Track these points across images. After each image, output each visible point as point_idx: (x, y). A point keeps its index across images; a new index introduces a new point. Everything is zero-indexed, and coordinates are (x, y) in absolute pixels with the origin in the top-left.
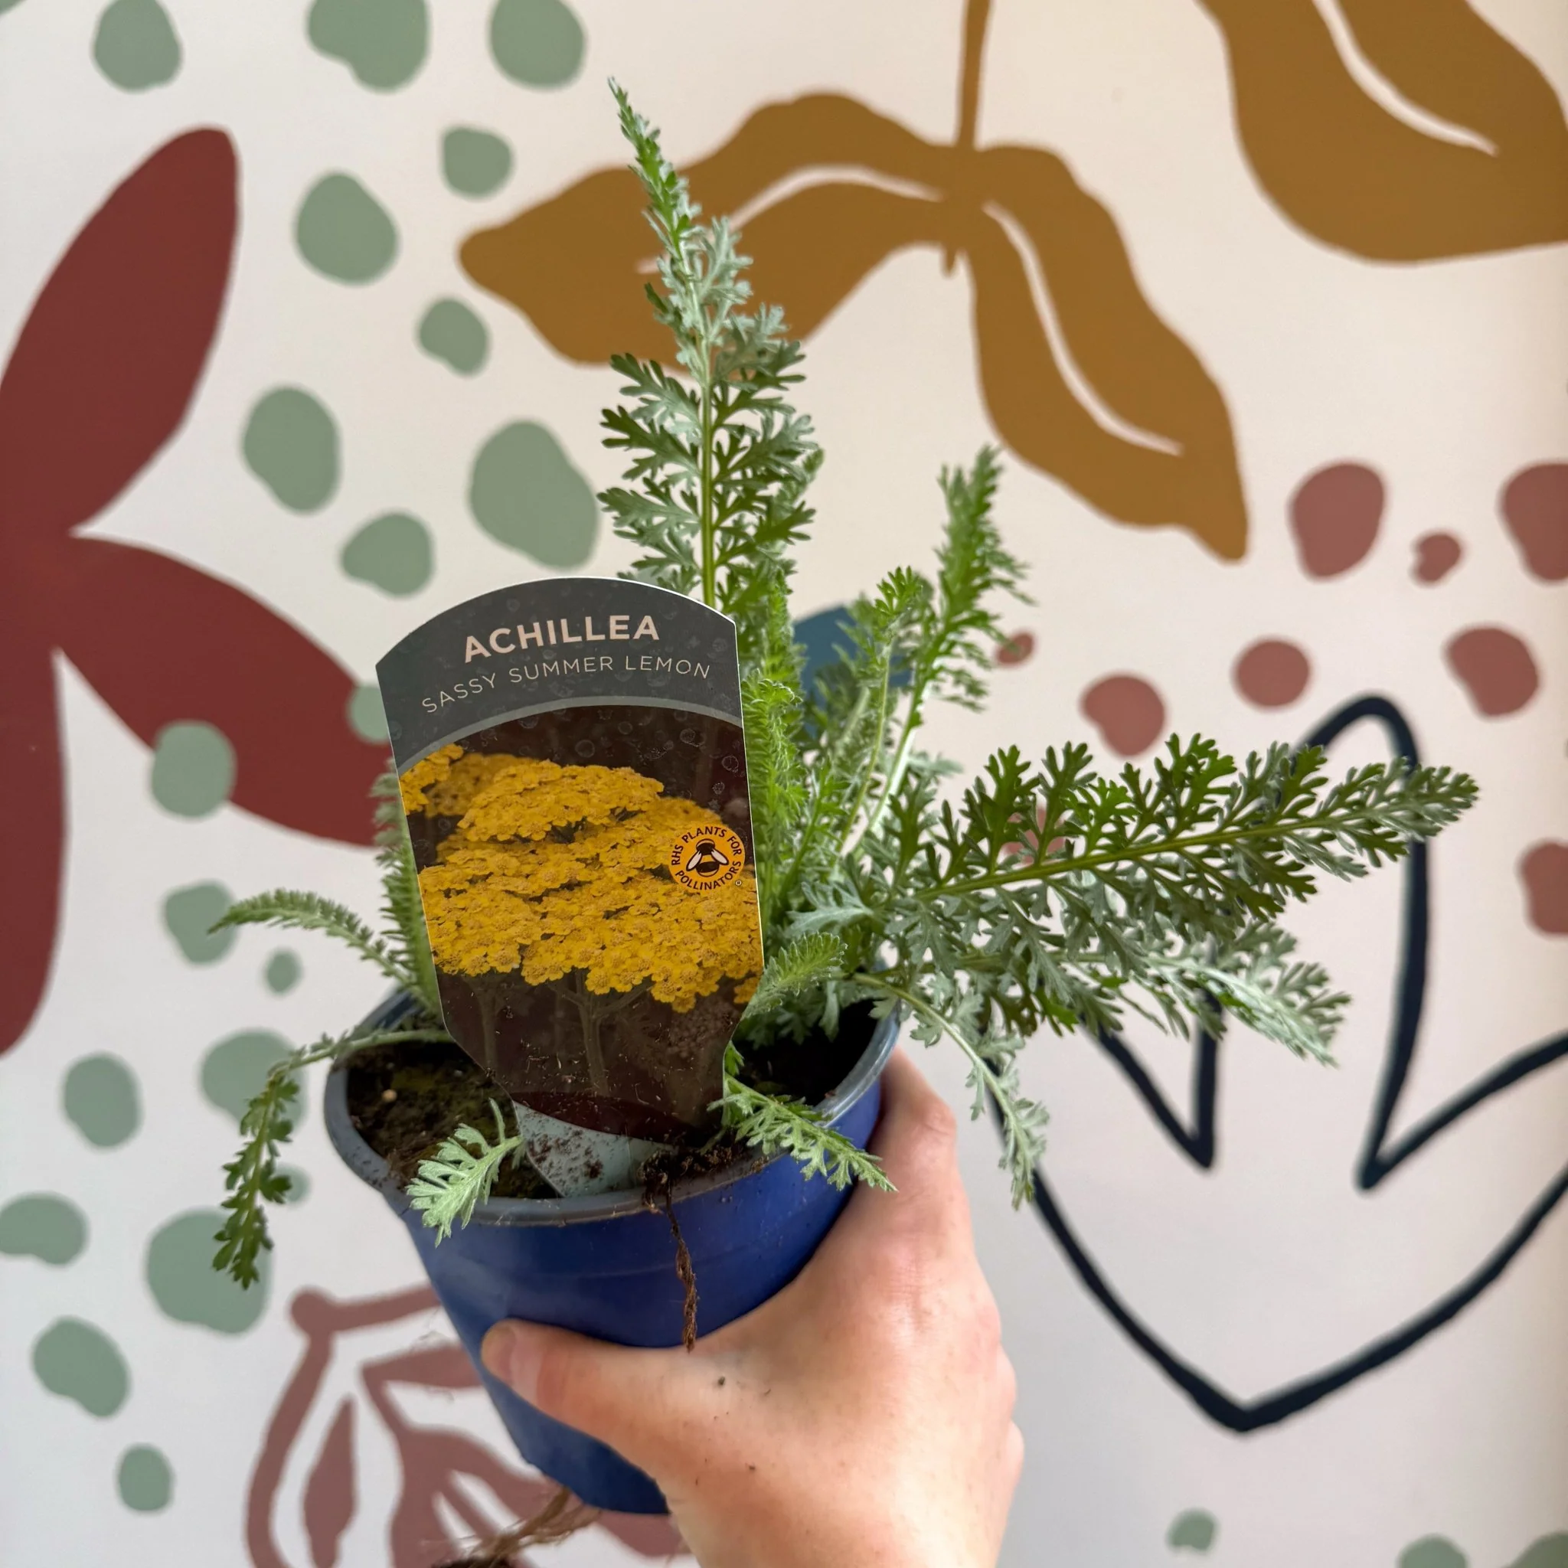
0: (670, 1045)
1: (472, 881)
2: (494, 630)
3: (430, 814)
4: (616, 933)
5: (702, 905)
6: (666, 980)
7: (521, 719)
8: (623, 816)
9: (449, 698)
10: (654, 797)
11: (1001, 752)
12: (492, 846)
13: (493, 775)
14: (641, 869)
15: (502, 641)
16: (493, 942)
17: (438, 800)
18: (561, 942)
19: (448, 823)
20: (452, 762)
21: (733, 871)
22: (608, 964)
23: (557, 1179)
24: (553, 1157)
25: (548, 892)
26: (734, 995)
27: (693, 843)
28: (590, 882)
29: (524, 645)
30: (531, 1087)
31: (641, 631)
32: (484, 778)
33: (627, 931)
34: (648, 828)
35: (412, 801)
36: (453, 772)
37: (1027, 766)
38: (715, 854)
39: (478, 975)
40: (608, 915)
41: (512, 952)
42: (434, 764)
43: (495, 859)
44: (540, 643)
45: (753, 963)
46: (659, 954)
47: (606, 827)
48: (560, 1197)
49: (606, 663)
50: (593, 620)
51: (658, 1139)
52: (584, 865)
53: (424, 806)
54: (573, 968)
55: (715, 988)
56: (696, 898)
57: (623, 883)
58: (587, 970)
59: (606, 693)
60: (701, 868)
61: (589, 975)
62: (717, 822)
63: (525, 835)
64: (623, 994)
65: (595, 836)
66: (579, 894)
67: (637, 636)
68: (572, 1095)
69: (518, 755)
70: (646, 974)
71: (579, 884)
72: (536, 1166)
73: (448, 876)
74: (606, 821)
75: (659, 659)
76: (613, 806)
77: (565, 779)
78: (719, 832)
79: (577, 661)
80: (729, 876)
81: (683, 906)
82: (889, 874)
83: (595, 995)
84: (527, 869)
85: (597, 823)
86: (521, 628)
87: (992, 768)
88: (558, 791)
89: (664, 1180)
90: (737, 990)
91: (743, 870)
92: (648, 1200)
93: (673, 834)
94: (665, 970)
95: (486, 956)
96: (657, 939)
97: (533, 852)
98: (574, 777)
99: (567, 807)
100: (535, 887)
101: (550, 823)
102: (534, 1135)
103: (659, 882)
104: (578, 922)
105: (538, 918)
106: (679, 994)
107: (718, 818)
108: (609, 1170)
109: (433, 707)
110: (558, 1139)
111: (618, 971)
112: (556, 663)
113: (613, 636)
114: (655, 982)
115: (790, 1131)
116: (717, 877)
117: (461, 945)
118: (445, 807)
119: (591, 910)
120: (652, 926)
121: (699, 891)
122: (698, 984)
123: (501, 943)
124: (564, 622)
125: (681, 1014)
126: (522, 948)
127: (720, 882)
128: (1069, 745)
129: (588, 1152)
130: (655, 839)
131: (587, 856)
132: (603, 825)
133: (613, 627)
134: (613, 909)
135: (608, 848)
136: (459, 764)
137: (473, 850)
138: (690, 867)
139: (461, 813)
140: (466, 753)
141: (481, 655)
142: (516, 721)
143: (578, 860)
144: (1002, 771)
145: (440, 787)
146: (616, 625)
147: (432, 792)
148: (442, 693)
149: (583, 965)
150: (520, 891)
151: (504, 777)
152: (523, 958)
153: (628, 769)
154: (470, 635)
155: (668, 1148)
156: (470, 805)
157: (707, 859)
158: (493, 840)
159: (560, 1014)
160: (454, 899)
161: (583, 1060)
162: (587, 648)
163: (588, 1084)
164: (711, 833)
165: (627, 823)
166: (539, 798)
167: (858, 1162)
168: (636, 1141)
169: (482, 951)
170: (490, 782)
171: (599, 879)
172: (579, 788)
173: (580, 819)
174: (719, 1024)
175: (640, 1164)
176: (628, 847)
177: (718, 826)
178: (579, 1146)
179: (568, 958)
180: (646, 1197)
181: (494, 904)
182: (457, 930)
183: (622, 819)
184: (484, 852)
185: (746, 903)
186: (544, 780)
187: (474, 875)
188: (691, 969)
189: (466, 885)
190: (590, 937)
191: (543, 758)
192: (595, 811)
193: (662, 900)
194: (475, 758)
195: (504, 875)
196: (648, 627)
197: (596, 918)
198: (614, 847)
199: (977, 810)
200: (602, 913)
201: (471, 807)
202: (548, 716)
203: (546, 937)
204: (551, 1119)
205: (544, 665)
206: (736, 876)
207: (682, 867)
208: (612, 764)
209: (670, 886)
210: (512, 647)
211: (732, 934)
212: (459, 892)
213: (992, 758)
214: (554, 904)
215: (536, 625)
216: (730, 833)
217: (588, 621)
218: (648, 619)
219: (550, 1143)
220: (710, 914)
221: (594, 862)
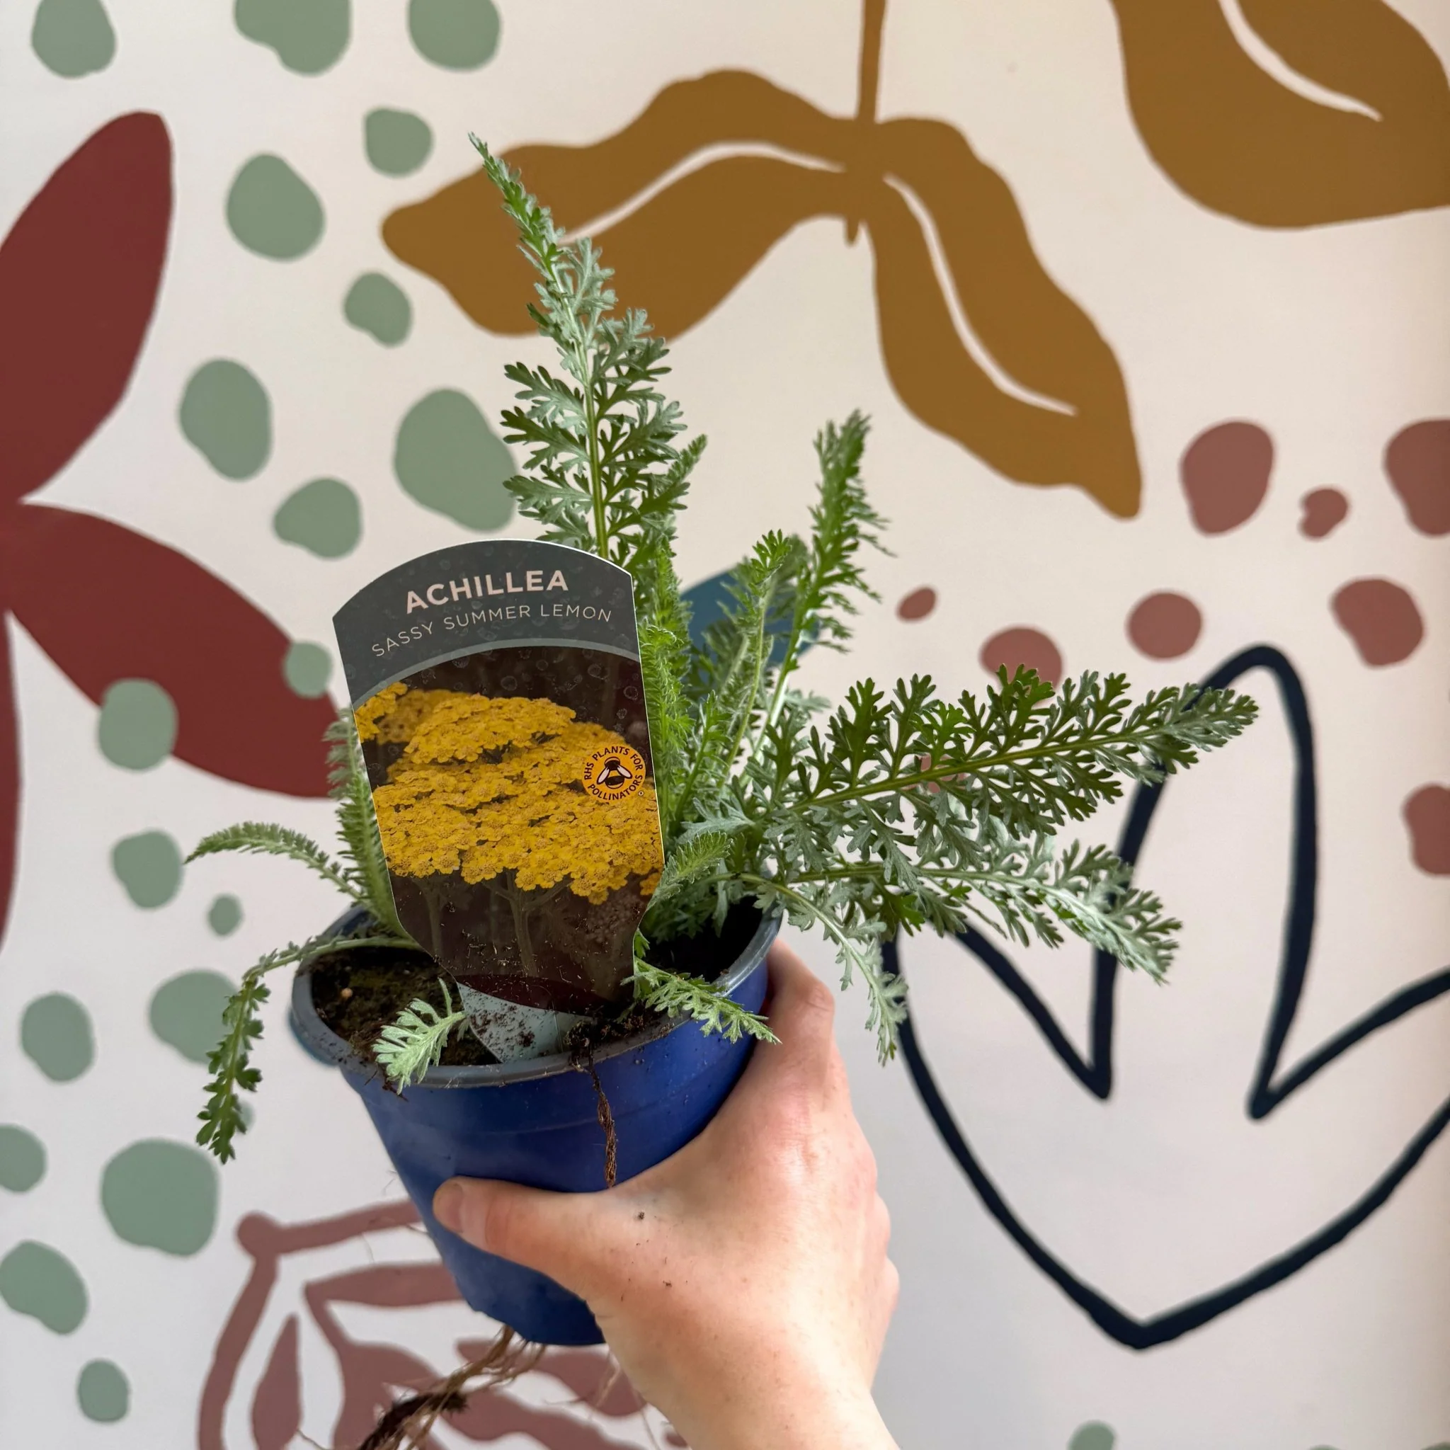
0: (588, 932)
1: (418, 797)
2: (429, 586)
3: (381, 742)
4: (540, 839)
5: (611, 814)
6: (583, 877)
7: (455, 660)
8: (542, 739)
9: (395, 643)
10: (568, 723)
11: (859, 684)
12: (433, 767)
13: (433, 708)
14: (559, 784)
15: (437, 595)
16: (437, 848)
17: (387, 730)
18: (494, 847)
19: (396, 749)
20: (398, 697)
21: (637, 783)
22: (534, 865)
23: (495, 1048)
24: (492, 1028)
25: (481, 805)
26: (641, 888)
27: (602, 760)
28: (517, 796)
29: (456, 598)
30: (472, 970)
31: (553, 583)
32: (425, 711)
33: (548, 837)
34: (563, 749)
35: (366, 731)
36: (399, 705)
37: (881, 695)
38: (621, 769)
39: (425, 876)
40: (533, 823)
41: (453, 856)
42: (384, 699)
43: (437, 779)
44: (469, 595)
45: (655, 861)
46: (576, 855)
47: (529, 749)
48: (499, 1062)
49: (525, 611)
50: (512, 575)
51: (581, 1012)
52: (511, 781)
53: (376, 735)
54: (505, 868)
55: (625, 883)
56: (605, 808)
57: (544, 796)
58: (516, 870)
59: (525, 636)
60: (610, 781)
61: (518, 875)
62: (621, 742)
63: (461, 757)
64: (547, 890)
65: (520, 757)
66: (508, 807)
67: (549, 588)
68: (506, 976)
69: (453, 691)
70: (565, 872)
71: (508, 798)
72: (478, 1037)
73: (398, 793)
74: (528, 744)
75: (569, 607)
76: (533, 731)
77: (492, 710)
78: (624, 751)
79: (500, 610)
80: (632, 788)
81: (595, 814)
82: (768, 792)
83: (524, 892)
84: (463, 786)
85: (521, 745)
86: (452, 584)
87: (852, 698)
88: (487, 719)
89: (587, 1044)
90: (643, 884)
91: (644, 783)
92: (574, 1061)
93: (584, 754)
94: (581, 869)
95: (431, 860)
96: (574, 843)
97: (468, 772)
98: (500, 708)
99: (495, 733)
100: (470, 801)
101: (482, 747)
102: (476, 1011)
103: (574, 794)
104: (507, 830)
105: (474, 827)
106: (594, 888)
107: (622, 739)
108: (539, 1041)
109: (381, 652)
110: (496, 1014)
111: (542, 870)
112: (483, 612)
113: (530, 588)
114: (573, 879)
115: (690, 998)
116: (622, 789)
117: (409, 852)
118: (394, 735)
119: (518, 820)
120: (570, 832)
121: (608, 801)
122: (610, 880)
123: (443, 849)
124: (488, 578)
125: (596, 906)
126: (461, 853)
127: (625, 793)
128: (916, 676)
129: (521, 1025)
130: (570, 758)
131: (513, 774)
132: (526, 747)
133: (530, 581)
134: (536, 818)
135: (531, 766)
136: (403, 700)
137: (418, 771)
138: (600, 781)
139: (407, 740)
140: (410, 689)
141: (420, 608)
142: (451, 661)
143: (505, 777)
144: (860, 701)
145: (389, 718)
146: (532, 579)
147: (382, 724)
148: (388, 639)
149: (512, 866)
150: (457, 804)
151: (442, 709)
152: (462, 862)
153: (546, 700)
154: (411, 590)
155: (589, 1019)
156: (413, 733)
157: (614, 774)
158: (434, 762)
159: (494, 908)
160: (403, 813)
161: (515, 946)
162: (508, 599)
163: (518, 967)
164: (616, 752)
165: (547, 745)
166: (472, 725)
167: (748, 1021)
168: (561, 1014)
169: (428, 855)
170: (431, 713)
171: (524, 793)
172: (505, 717)
173: (506, 743)
174: (628, 914)
175: (566, 1034)
176: (547, 765)
177: (622, 746)
178: (514, 1019)
179: (499, 861)
180: (573, 1060)
181: (436, 816)
182: (406, 839)
183: (542, 742)
184: (427, 772)
185: (648, 810)
186: (476, 711)
187: (419, 792)
188: (603, 867)
189: (413, 801)
190: (518, 842)
191: (475, 692)
192: (518, 734)
193: (577, 809)
194: (417, 693)
195: (444, 791)
196: (558, 580)
197: (522, 826)
198: (536, 766)
199: (840, 733)
200: (527, 822)
201: (415, 735)
202: (477, 657)
203: (481, 843)
204: (489, 997)
205: (473, 614)
206: (638, 788)
207: (593, 781)
208: (533, 695)
209: (583, 797)
210: (446, 600)
211: (637, 837)
212: (407, 807)
213: (852, 690)
214: (488, 815)
215: (466, 581)
216: (633, 751)
217: (509, 576)
218: (558, 573)
219: (489, 1018)
220: (618, 821)
221: (519, 779)
